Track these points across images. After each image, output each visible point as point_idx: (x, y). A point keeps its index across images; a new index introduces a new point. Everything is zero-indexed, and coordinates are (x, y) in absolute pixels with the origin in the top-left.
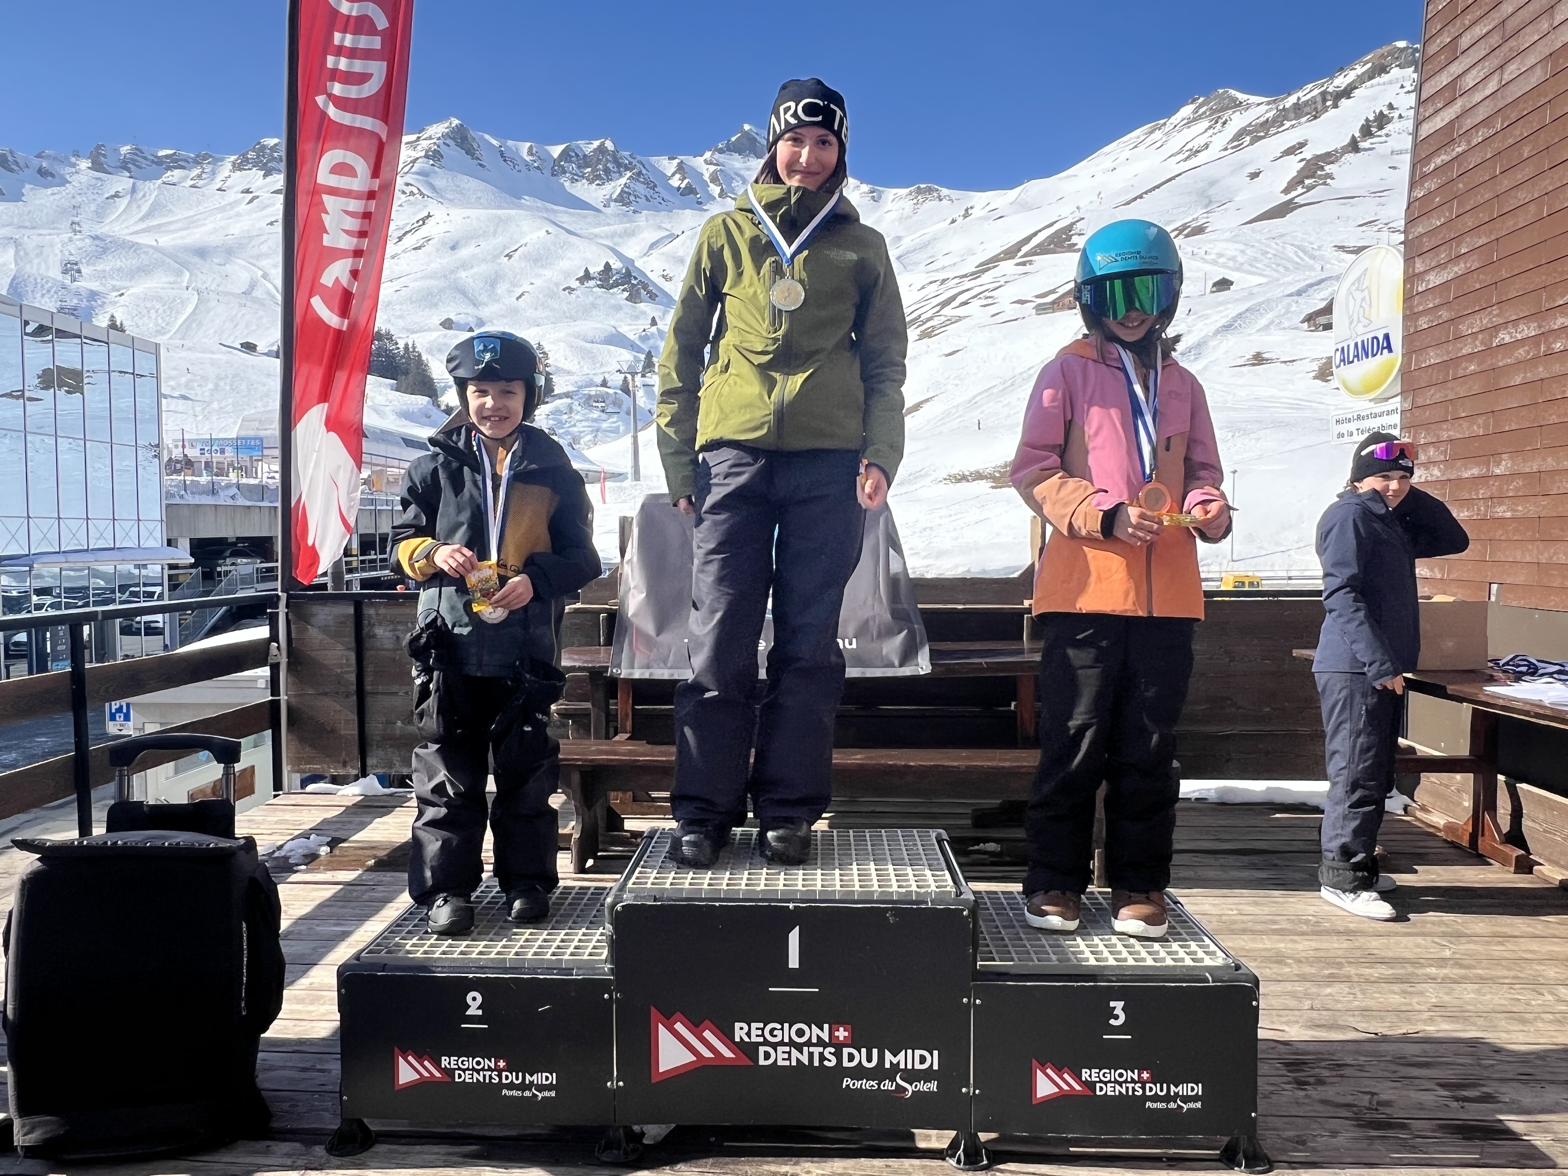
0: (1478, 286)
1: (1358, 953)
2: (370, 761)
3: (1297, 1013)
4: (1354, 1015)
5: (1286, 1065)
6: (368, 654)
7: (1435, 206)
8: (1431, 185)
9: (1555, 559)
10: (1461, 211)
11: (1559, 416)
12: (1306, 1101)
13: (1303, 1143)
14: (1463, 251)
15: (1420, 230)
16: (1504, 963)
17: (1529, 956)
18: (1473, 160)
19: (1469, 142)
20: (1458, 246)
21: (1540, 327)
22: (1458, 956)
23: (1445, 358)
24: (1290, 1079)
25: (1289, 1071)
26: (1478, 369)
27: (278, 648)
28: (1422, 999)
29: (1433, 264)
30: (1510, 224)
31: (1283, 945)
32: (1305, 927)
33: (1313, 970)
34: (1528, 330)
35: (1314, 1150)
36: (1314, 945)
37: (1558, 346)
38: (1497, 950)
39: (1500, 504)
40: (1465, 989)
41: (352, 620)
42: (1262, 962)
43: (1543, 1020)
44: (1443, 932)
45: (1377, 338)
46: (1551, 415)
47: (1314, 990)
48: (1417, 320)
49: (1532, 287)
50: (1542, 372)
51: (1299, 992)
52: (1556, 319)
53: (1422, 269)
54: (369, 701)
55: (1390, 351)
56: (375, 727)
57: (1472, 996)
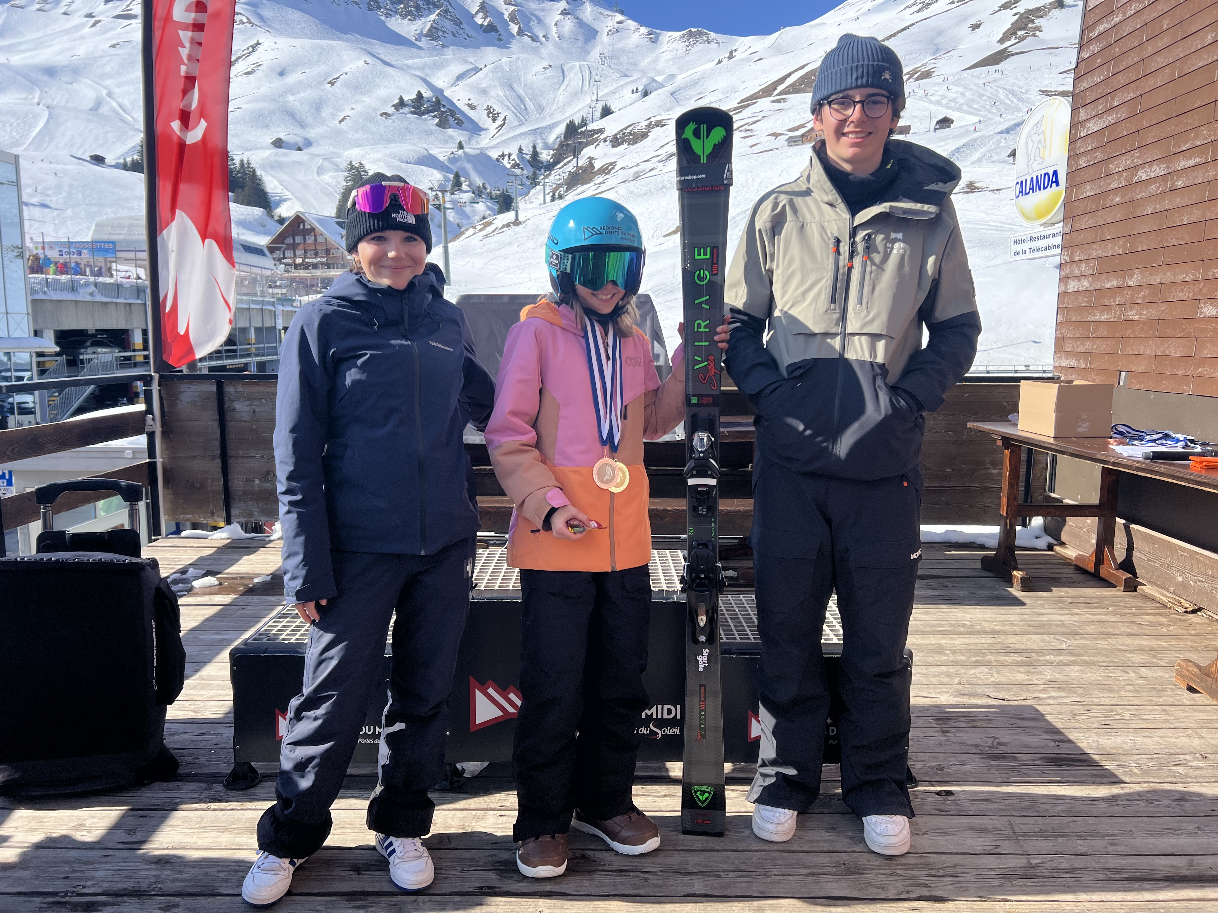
0: (1125, 133)
1: (999, 646)
2: (234, 512)
3: (948, 686)
4: (989, 688)
5: (938, 720)
6: (230, 425)
7: (1097, 65)
8: (1095, 48)
9: (1167, 352)
10: (1116, 70)
11: (1177, 239)
12: (947, 743)
13: (942, 769)
14: (1115, 104)
15: (1085, 85)
16: (1104, 652)
17: (1124, 648)
18: (1128, 29)
19: (1124, 14)
20: (1112, 99)
21: (1168, 167)
22: (1071, 648)
23: (1098, 191)
24: (938, 729)
25: (938, 724)
26: (1122, 201)
27: (153, 419)
28: (1040, 676)
29: (1093, 114)
30: (1152, 82)
31: (944, 641)
32: (962, 629)
33: (964, 658)
34: (1159, 170)
35: (949, 774)
36: (967, 641)
37: (1180, 184)
38: (1101, 643)
39: (1131, 309)
40: (1073, 670)
41: (215, 396)
42: (927, 652)
43: (1126, 690)
44: (1063, 632)
45: (1048, 174)
46: (1172, 239)
47: (963, 671)
48: (1078, 160)
49: (1164, 135)
50: (1167, 204)
51: (952, 672)
52: (1180, 161)
53: (1084, 118)
54: (231, 462)
55: (1058, 185)
56: (237, 484)
57: (1078, 674)
